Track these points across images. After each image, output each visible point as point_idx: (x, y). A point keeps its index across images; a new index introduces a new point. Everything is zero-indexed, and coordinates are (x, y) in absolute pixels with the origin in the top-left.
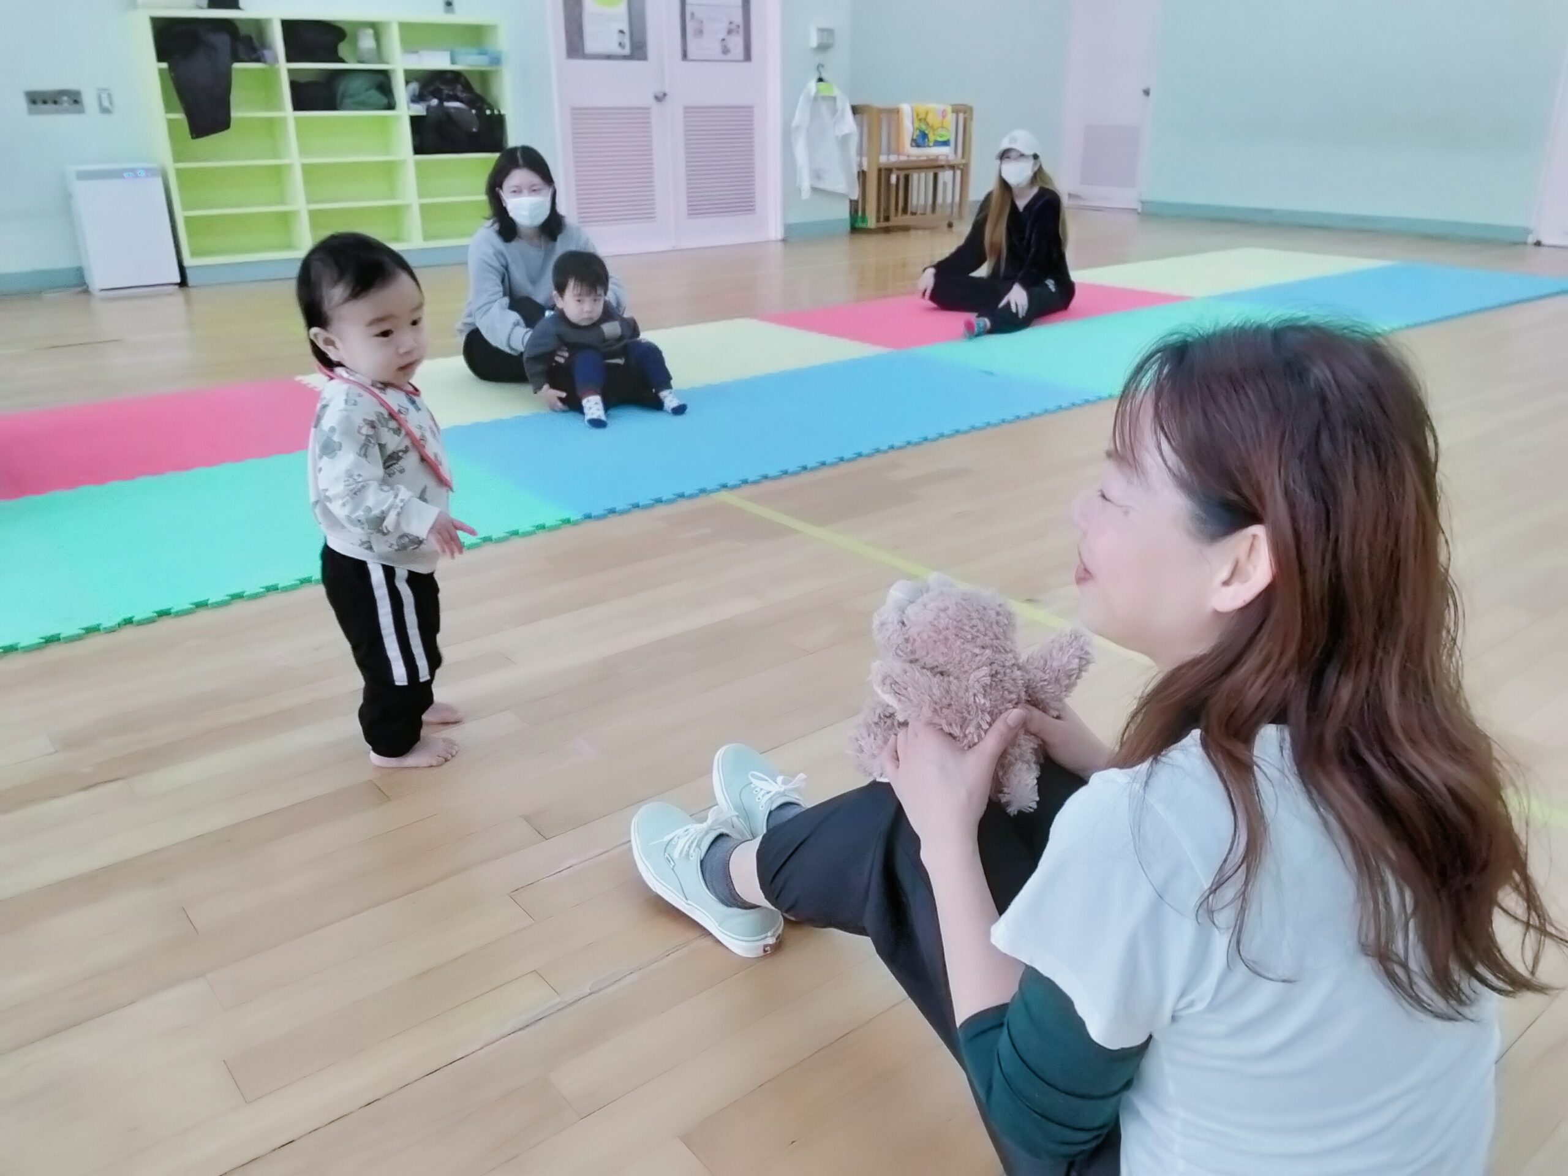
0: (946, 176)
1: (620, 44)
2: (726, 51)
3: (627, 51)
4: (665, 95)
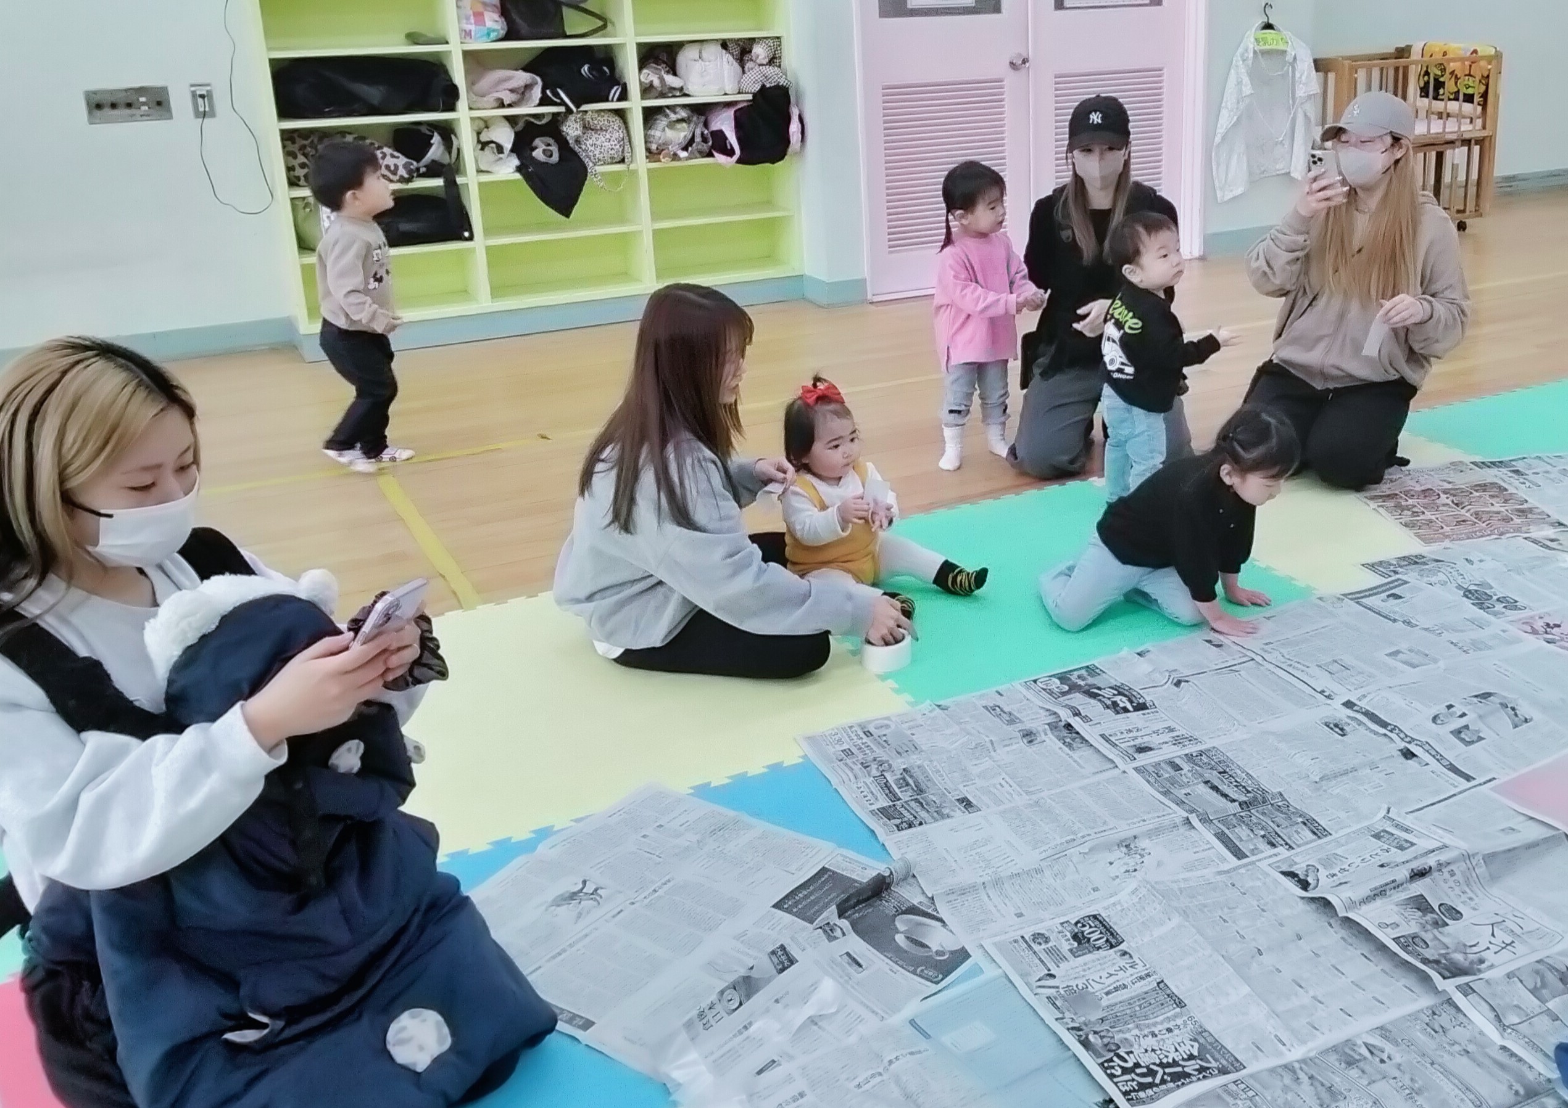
0: (1456, 156)
4: (1024, 61)
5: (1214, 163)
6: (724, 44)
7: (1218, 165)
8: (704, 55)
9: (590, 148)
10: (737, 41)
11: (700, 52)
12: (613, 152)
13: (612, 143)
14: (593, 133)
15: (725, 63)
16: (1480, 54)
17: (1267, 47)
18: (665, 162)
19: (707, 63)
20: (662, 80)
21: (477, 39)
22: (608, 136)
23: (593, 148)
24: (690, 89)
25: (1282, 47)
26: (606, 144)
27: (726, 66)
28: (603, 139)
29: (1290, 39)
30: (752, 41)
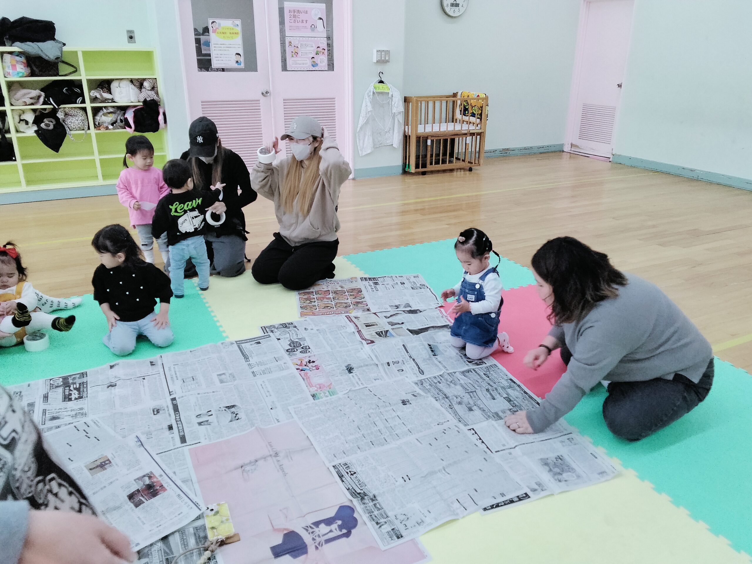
0: (468, 140)
1: (237, 62)
2: (314, 65)
3: (242, 66)
5: (357, 139)
6: (132, 81)
7: (359, 140)
8: (121, 85)
9: (69, 123)
10: (137, 80)
11: (119, 84)
12: (79, 125)
13: (79, 121)
14: (71, 117)
15: (131, 89)
16: (480, 97)
17: (380, 91)
18: (103, 131)
19: (122, 89)
20: (101, 95)
21: (14, 76)
22: (77, 119)
23: (70, 123)
24: (116, 99)
25: (386, 91)
26: (76, 122)
27: (131, 90)
28: (75, 120)
29: (391, 87)
30: (144, 80)
